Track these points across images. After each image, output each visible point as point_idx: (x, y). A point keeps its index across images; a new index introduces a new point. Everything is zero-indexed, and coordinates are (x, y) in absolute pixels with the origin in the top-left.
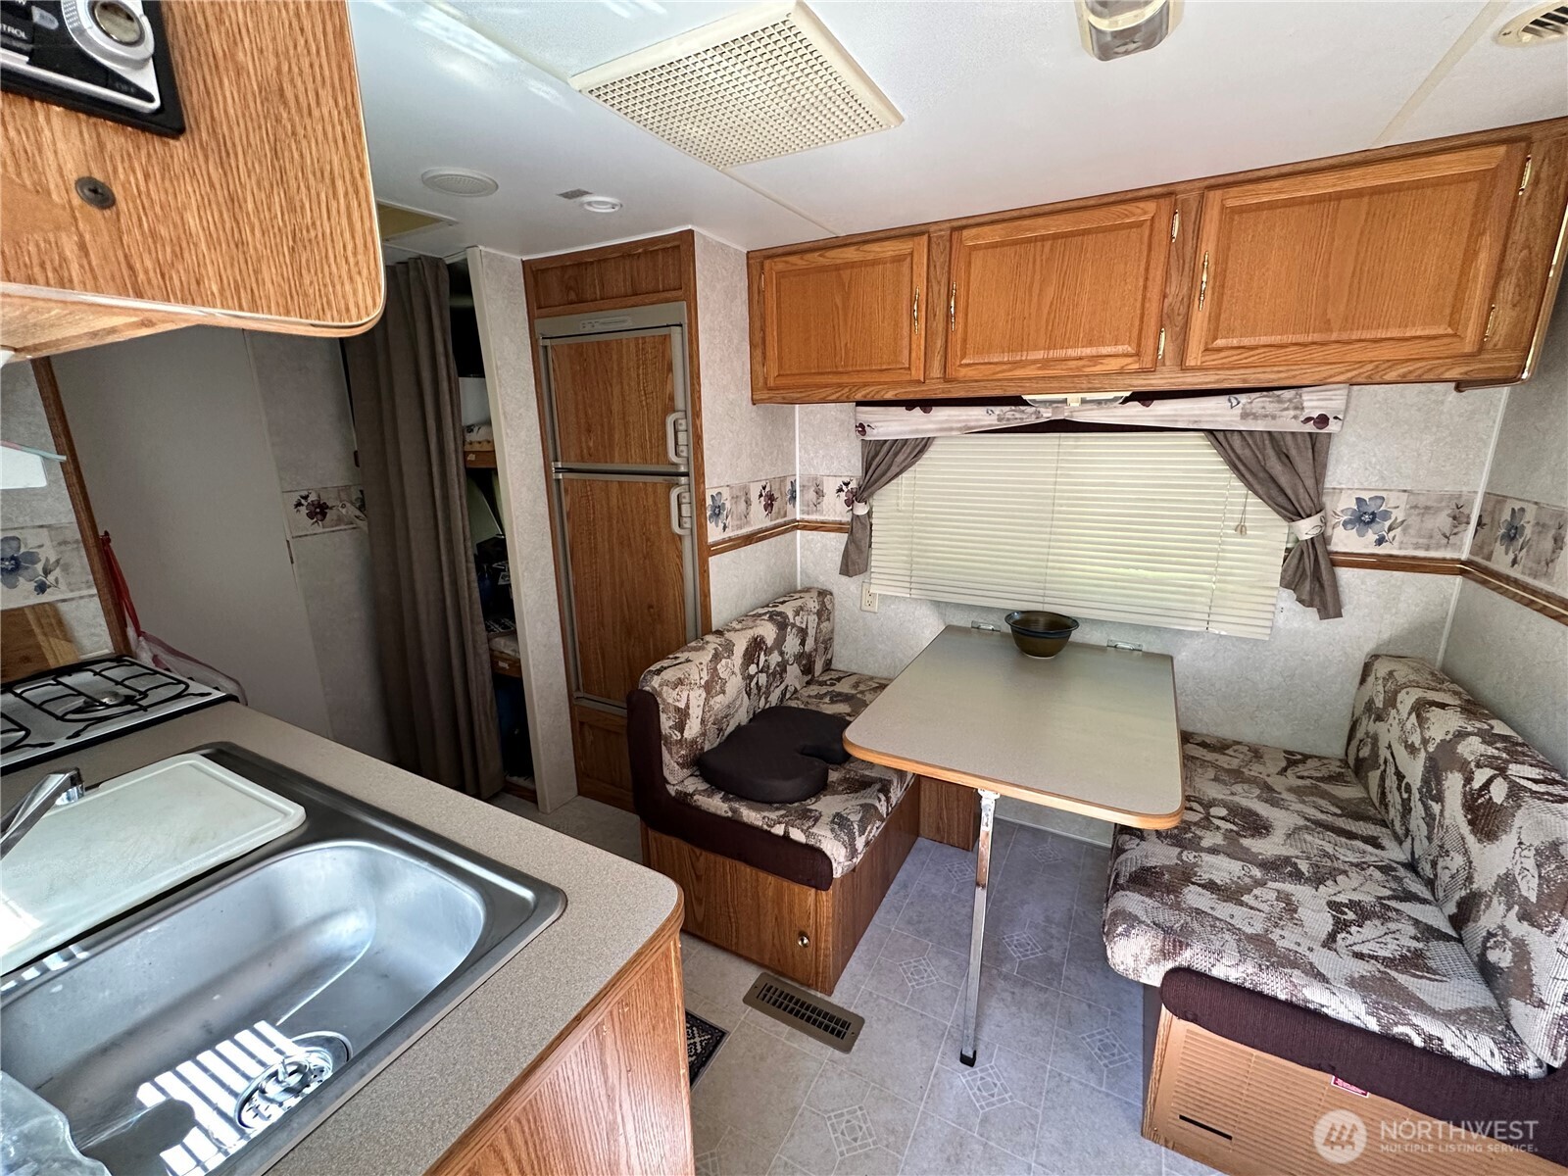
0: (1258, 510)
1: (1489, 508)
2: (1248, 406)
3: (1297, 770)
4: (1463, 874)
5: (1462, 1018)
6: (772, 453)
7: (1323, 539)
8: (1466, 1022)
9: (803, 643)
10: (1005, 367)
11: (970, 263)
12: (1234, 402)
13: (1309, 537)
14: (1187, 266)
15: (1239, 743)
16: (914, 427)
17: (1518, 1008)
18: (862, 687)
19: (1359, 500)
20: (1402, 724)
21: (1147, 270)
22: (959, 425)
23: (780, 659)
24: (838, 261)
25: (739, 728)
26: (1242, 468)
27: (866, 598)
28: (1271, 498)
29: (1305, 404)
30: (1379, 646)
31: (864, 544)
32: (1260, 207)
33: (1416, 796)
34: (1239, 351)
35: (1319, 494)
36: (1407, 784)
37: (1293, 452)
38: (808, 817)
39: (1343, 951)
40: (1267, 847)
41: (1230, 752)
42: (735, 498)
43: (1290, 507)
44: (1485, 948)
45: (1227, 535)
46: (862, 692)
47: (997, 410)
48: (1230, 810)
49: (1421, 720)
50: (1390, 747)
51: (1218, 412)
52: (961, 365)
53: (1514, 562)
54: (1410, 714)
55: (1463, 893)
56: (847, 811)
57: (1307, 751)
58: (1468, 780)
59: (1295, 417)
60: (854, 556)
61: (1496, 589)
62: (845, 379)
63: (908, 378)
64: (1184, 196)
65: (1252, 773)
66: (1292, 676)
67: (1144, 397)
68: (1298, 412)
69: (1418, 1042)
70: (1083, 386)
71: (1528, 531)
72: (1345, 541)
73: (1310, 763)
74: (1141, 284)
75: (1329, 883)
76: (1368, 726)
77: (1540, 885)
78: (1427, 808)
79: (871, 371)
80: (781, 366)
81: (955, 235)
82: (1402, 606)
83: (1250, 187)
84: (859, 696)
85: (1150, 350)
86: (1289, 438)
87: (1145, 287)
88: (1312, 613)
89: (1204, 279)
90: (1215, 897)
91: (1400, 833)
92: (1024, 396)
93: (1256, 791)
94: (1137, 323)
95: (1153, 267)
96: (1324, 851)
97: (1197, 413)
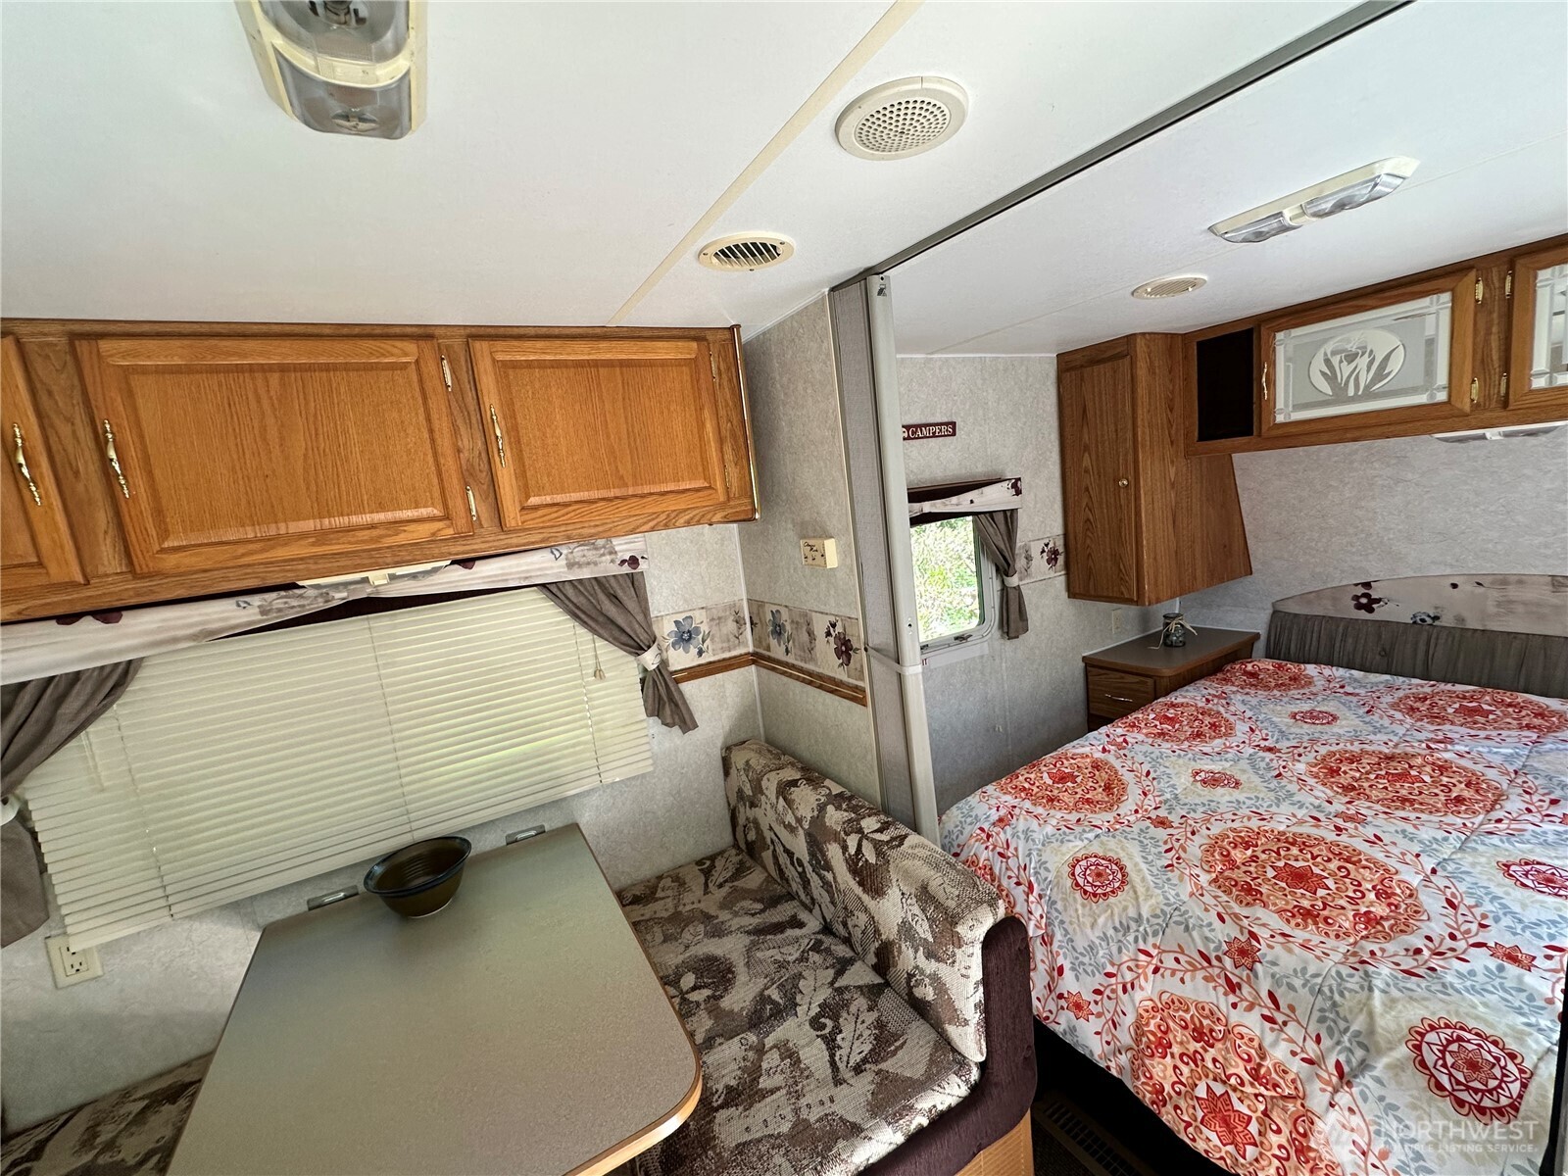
0: (609, 653)
1: (755, 611)
2: (570, 556)
3: (714, 878)
4: (870, 930)
5: (934, 1071)
7: (664, 663)
8: (938, 1072)
10: (252, 547)
12: (558, 555)
13: (655, 666)
14: (474, 421)
15: (660, 878)
16: (91, 650)
17: (952, 1030)
18: (106, 1133)
19: (677, 623)
20: (774, 807)
21: (429, 419)
22: (188, 632)
26: (583, 616)
27: (64, 963)
28: (615, 639)
29: (617, 548)
30: (726, 738)
32: (529, 364)
33: (809, 869)
34: (555, 509)
35: (650, 626)
36: (798, 859)
37: (620, 594)
39: (848, 1075)
40: (740, 998)
41: (660, 895)
43: (632, 643)
44: (910, 988)
45: (589, 683)
47: (256, 600)
48: (695, 971)
49: (789, 803)
50: (771, 829)
51: (545, 565)
52: (162, 551)
53: (787, 651)
54: (777, 798)
55: (877, 945)
57: (710, 851)
58: (845, 848)
59: (612, 561)
61: (784, 673)
63: (44, 581)
64: (447, 341)
65: (688, 908)
66: (679, 792)
67: (467, 563)
68: (613, 556)
69: (926, 1123)
70: (389, 560)
71: (788, 627)
72: (681, 659)
73: (719, 863)
74: (426, 435)
75: (799, 997)
76: (745, 813)
77: (931, 927)
78: (822, 878)
82: (729, 700)
83: (516, 343)
85: (462, 511)
86: (612, 581)
87: (433, 440)
88: (676, 730)
89: (499, 434)
90: (741, 1108)
91: (808, 901)
92: (300, 583)
93: (701, 928)
94: (435, 481)
95: (434, 416)
96: (776, 962)
97: (524, 568)
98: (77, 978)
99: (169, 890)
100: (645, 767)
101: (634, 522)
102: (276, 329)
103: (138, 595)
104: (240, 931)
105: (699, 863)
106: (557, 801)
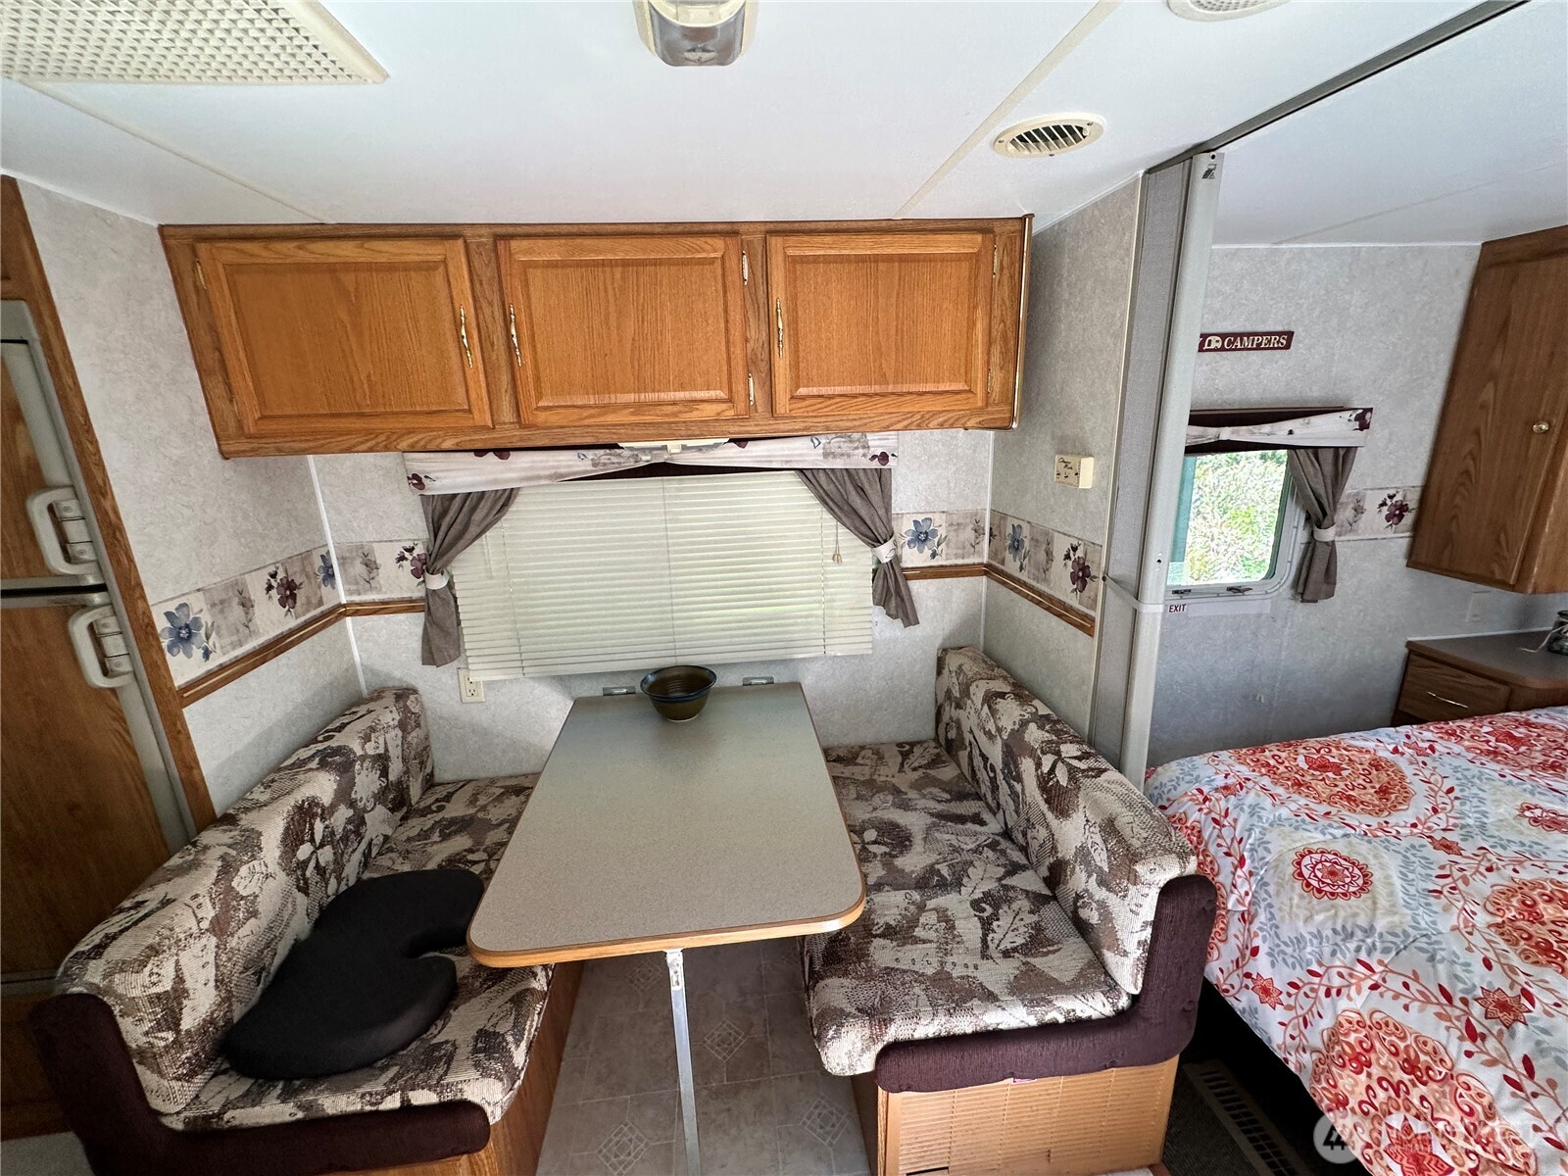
0: (849, 541)
1: (997, 522)
2: (827, 446)
3: (910, 762)
4: (1049, 845)
5: (1082, 982)
6: (276, 524)
7: (897, 559)
8: (1084, 985)
9: (384, 773)
10: (592, 411)
11: (527, 280)
12: (816, 443)
13: (888, 560)
14: (762, 314)
15: (862, 748)
16: (491, 477)
17: (1110, 957)
18: (482, 801)
19: (915, 522)
20: (978, 713)
21: (726, 311)
22: (548, 473)
23: (351, 812)
24: (332, 260)
25: (297, 947)
26: (831, 503)
27: (465, 687)
28: (856, 528)
29: (870, 443)
30: (944, 640)
31: (450, 623)
32: (816, 259)
33: (1000, 777)
34: (820, 400)
35: (889, 521)
36: (991, 764)
37: (867, 487)
38: (437, 1060)
39: (996, 955)
40: (913, 862)
41: (860, 760)
42: (219, 605)
43: (871, 535)
44: (1076, 908)
45: (827, 565)
46: (484, 808)
47: (590, 454)
48: (878, 829)
49: (993, 712)
50: (971, 732)
51: (804, 452)
52: (538, 408)
53: (1021, 568)
54: (982, 705)
55: (1052, 860)
56: (494, 1020)
57: (911, 738)
58: (1038, 765)
59: (864, 455)
60: (437, 641)
61: (1013, 589)
62: (375, 424)
63: (470, 423)
64: (749, 238)
65: (883, 779)
66: (891, 679)
67: (740, 442)
68: (866, 451)
69: (1061, 1020)
70: (683, 433)
71: (1027, 543)
72: (914, 558)
73: (917, 750)
74: (722, 325)
75: (965, 880)
76: (950, 712)
77: (1109, 857)
78: (1011, 787)
79: (415, 413)
80: (263, 403)
81: (501, 245)
82: (954, 606)
83: (805, 238)
84: (480, 815)
85: (742, 397)
86: (861, 474)
87: (727, 330)
88: (899, 622)
89: (781, 326)
90: (895, 943)
91: (993, 805)
92: (621, 445)
93: (890, 798)
94: (725, 368)
95: (731, 308)
96: (951, 845)
97: (786, 452)
98: (472, 699)
99: (524, 656)
100: (865, 649)
101: (887, 420)
102: (623, 228)
103: (521, 441)
104: (561, 697)
105: (900, 745)
106: (786, 660)
